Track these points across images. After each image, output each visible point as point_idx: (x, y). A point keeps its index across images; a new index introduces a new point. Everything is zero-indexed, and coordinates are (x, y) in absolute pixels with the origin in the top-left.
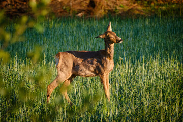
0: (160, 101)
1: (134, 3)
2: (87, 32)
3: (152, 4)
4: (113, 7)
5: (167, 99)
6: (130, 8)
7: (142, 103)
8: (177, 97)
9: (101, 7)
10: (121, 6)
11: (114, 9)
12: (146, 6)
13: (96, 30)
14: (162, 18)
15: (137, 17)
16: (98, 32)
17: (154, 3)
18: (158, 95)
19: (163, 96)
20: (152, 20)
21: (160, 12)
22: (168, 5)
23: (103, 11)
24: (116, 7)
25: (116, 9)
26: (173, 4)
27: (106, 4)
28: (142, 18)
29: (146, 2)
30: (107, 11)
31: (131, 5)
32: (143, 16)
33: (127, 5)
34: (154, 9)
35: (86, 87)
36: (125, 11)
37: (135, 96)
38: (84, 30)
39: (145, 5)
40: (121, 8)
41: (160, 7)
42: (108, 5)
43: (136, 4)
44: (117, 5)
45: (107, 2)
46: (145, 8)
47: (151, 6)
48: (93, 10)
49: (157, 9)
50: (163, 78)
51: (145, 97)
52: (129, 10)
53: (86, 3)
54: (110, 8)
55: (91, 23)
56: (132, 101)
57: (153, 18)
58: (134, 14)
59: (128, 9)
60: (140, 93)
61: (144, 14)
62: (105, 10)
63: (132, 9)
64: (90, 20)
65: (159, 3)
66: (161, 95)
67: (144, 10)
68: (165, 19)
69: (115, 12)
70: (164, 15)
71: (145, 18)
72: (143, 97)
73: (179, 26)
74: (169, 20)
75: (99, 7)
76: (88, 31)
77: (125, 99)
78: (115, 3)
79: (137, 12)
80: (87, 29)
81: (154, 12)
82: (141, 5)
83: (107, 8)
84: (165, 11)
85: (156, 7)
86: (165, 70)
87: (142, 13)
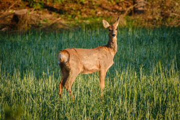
0: (84, 116)
1: (58, 17)
2: (10, 47)
3: (76, 18)
4: (37, 22)
5: (91, 114)
6: (54, 22)
7: (66, 118)
8: (101, 112)
9: (25, 22)
10: (44, 21)
11: (38, 23)
12: (70, 21)
13: (19, 45)
14: (85, 32)
15: (61, 31)
16: (22, 47)
17: (78, 17)
18: (82, 110)
19: (87, 111)
20: (75, 34)
21: (84, 26)
22: (92, 19)
23: (26, 25)
24: (39, 22)
25: (40, 24)
26: (98, 17)
27: (29, 18)
28: (65, 33)
29: (70, 16)
30: (30, 26)
31: (55, 19)
32: (66, 30)
33: (51, 19)
34: (78, 23)
35: (10, 103)
36: (49, 25)
37: (59, 111)
38: (8, 45)
39: (69, 19)
40: (44, 23)
41: (84, 21)
42: (31, 20)
43: (60, 18)
44: (41, 19)
45: (30, 17)
46: (69, 22)
47: (75, 20)
48: (17, 25)
49: (81, 23)
50: (86, 93)
51: (69, 112)
52: (53, 24)
53: (10, 18)
54: (33, 23)
55: (14, 38)
56: (55, 117)
57: (77, 32)
58: (57, 28)
59: (51, 23)
60: (64, 108)
61: (68, 28)
62: (28, 25)
63: (55, 23)
64: (13, 35)
65: (83, 17)
66: (85, 109)
67: (67, 24)
68: (89, 33)
69: (38, 27)
70: (88, 29)
71: (69, 32)
72: (66, 112)
73: (104, 40)
74: (93, 34)
75: (23, 22)
76: (11, 45)
77: (48, 114)
78: (39, 17)
79: (61, 26)
80: (10, 43)
81: (78, 26)
82: (65, 19)
83: (30, 23)
84: (89, 25)
85: (80, 21)
86: (89, 85)
87: (66, 27)
